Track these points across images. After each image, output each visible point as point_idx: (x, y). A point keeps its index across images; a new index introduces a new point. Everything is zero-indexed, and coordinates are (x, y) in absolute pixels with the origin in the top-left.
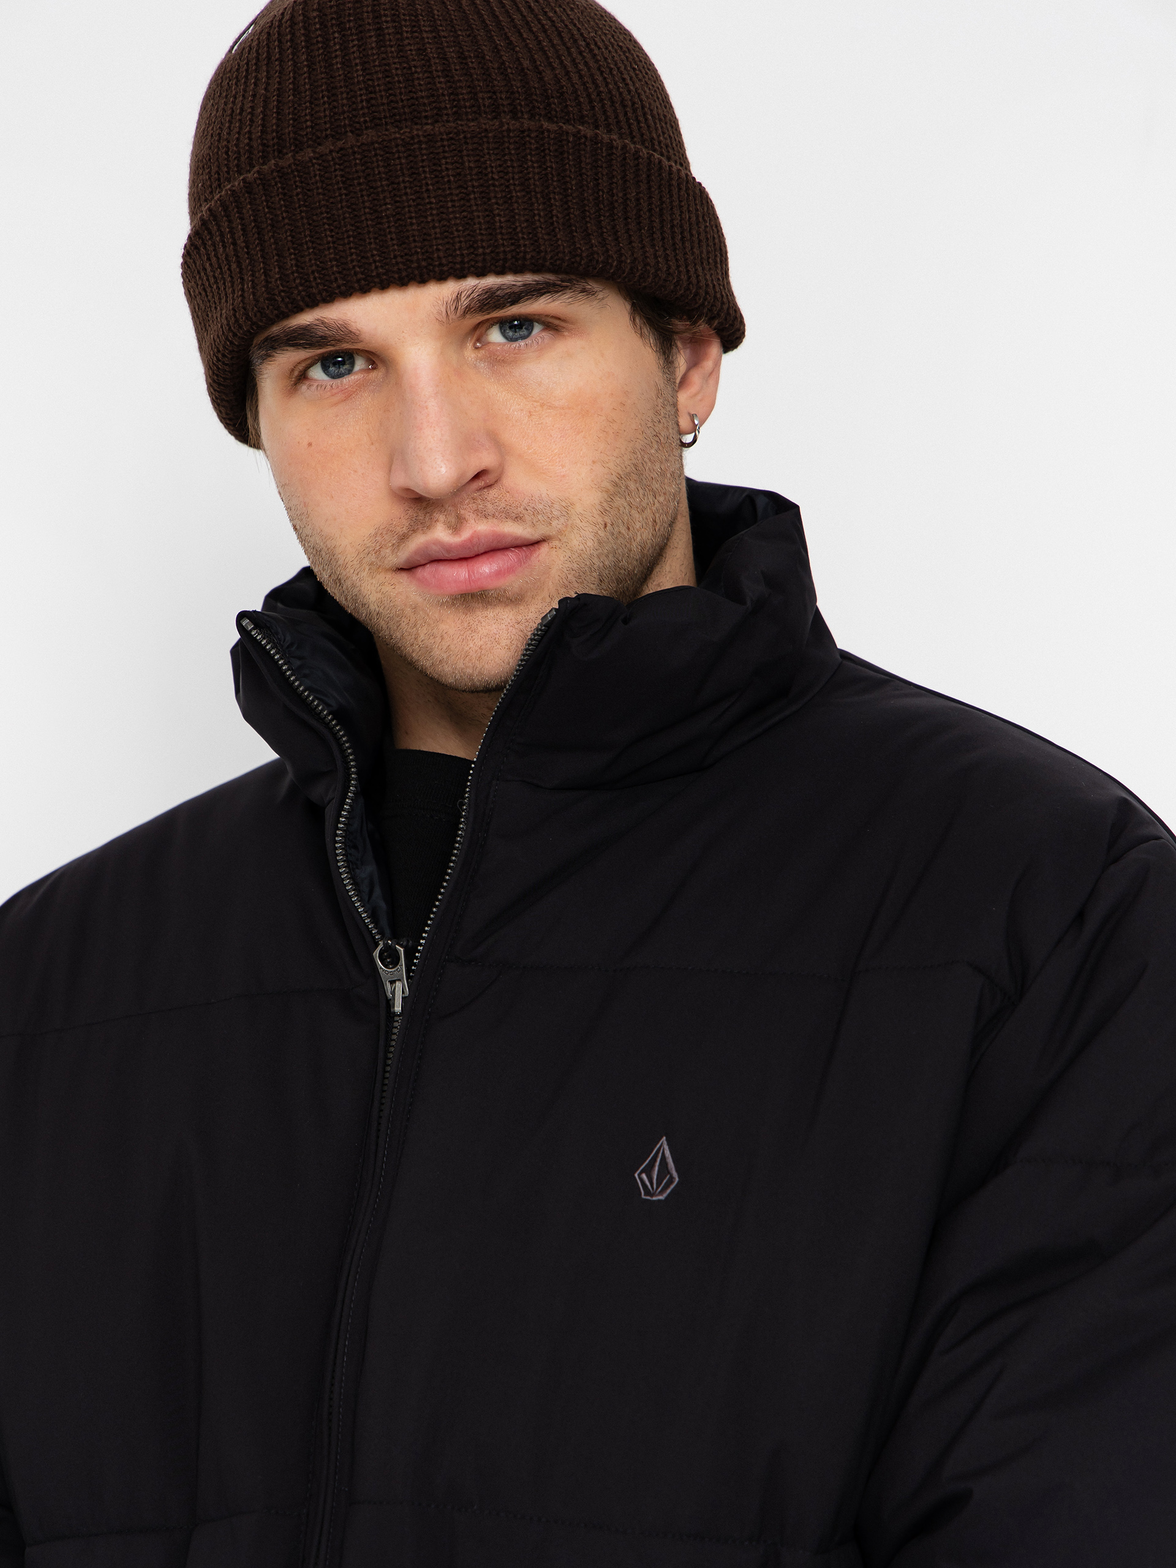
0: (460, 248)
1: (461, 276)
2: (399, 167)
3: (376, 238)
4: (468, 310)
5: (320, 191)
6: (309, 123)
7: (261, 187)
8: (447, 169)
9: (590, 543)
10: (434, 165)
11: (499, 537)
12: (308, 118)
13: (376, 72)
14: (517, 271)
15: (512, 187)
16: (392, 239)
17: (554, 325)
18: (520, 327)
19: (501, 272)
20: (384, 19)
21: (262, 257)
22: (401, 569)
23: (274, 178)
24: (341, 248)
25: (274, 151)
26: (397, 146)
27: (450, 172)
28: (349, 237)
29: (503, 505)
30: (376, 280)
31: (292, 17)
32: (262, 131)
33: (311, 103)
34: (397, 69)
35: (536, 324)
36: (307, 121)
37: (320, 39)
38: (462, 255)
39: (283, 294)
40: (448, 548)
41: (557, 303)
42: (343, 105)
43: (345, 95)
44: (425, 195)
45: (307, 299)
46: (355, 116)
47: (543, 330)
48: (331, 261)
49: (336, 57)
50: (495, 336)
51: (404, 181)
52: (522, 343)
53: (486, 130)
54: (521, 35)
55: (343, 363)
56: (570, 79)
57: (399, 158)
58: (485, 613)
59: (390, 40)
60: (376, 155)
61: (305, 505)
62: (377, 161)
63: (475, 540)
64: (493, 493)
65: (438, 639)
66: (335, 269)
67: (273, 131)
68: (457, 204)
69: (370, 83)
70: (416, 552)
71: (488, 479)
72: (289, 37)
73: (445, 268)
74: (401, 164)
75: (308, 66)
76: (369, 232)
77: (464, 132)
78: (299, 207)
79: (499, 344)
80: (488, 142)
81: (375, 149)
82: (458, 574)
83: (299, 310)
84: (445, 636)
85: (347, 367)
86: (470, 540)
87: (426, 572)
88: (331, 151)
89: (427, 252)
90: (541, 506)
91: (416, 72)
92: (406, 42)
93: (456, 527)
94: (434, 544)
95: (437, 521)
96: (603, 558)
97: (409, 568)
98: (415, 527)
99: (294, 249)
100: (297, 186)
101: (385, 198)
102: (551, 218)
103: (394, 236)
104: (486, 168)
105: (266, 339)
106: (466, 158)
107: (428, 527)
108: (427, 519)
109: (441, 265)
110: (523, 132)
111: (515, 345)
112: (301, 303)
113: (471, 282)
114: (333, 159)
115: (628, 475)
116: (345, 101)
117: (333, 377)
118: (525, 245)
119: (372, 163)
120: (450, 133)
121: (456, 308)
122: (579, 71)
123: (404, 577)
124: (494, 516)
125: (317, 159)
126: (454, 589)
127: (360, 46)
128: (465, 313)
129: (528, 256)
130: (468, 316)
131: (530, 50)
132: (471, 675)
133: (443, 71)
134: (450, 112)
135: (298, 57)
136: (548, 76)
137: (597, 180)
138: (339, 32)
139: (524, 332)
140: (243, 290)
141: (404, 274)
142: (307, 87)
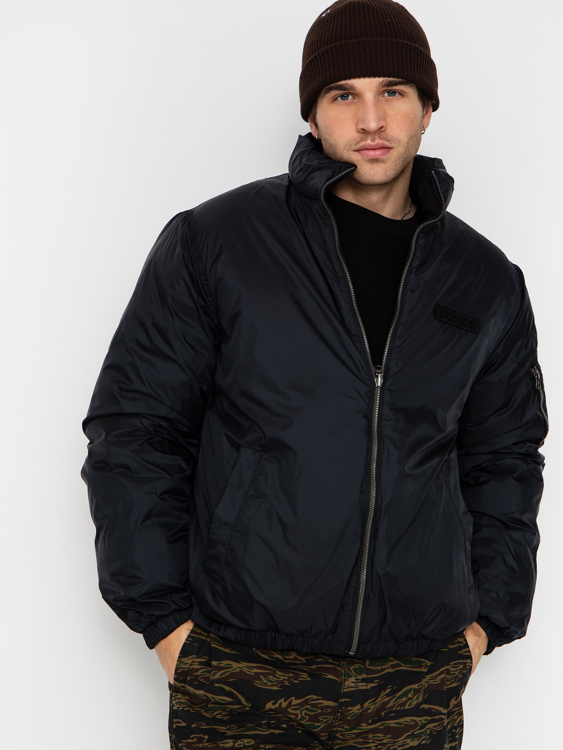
0: (386, 69)
1: (384, 77)
2: (372, 47)
3: (364, 64)
4: (384, 86)
5: (351, 51)
6: (349, 34)
7: (335, 48)
8: (384, 49)
9: (403, 151)
10: (381, 48)
11: (384, 144)
12: (349, 33)
13: (367, 23)
14: (398, 77)
15: (399, 56)
16: (369, 65)
17: (402, 94)
18: (393, 93)
19: (394, 77)
20: (370, 11)
21: (333, 66)
22: (355, 151)
23: (339, 46)
24: (355, 65)
25: (338, 40)
26: (372, 42)
27: (385, 50)
28: (358, 63)
29: (385, 137)
30: (358, 75)
31: (345, 7)
32: (335, 35)
33: (350, 29)
34: (373, 23)
35: (397, 93)
36: (348, 33)
37: (353, 14)
38: (386, 71)
39: (338, 75)
40: (371, 146)
41: (405, 87)
42: (358, 31)
43: (359, 28)
44: (378, 55)
45: (344, 77)
46: (361, 34)
47: (399, 95)
48: (352, 68)
49: (357, 18)
50: (386, 94)
51: (373, 51)
52: (392, 97)
53: (394, 41)
54: (402, 20)
55: (346, 97)
56: (413, 33)
57: (372, 45)
58: (377, 165)
59: (371, 16)
60: (367, 43)
61: (332, 132)
62: (367, 45)
63: (378, 144)
64: (383, 133)
65: (363, 170)
66: (353, 70)
67: (338, 35)
68: (386, 58)
69: (366, 26)
70: (362, 146)
71: (383, 129)
72: (344, 12)
73: (381, 74)
74: (373, 47)
75: (349, 20)
76: (363, 62)
77: (389, 41)
78: (345, 54)
79: (387, 96)
80: (394, 44)
81: (367, 42)
82: (372, 153)
83: (341, 80)
84: (365, 169)
85: (347, 98)
86: (377, 144)
87: (365, 152)
88: (355, 41)
89: (377, 69)
90: (393, 139)
91: (377, 25)
92: (375, 17)
93: (373, 141)
94: (367, 144)
95: (369, 138)
96: (405, 155)
97: (358, 151)
98: (362, 140)
99: (343, 64)
100: (345, 49)
101: (368, 54)
102: (407, 66)
103: (369, 64)
104: (393, 51)
105: (329, 87)
106: (389, 47)
107: (365, 140)
108: (366, 138)
109: (380, 73)
110: (403, 43)
111: (390, 97)
112: (343, 78)
113: (387, 78)
114: (355, 43)
115: (414, 136)
116: (359, 30)
117: (343, 100)
118: (401, 71)
119: (365, 45)
120: (386, 41)
121: (382, 84)
122: (414, 31)
123: (356, 153)
124: (383, 139)
125: (351, 43)
126: (370, 157)
127: (363, 17)
128: (383, 86)
129: (401, 74)
130: (384, 87)
131: (404, 24)
132: (369, 181)
133: (384, 25)
134: (385, 36)
135: (346, 17)
136: (408, 31)
137: (418, 59)
138: (358, 12)
139: (393, 94)
140: (326, 74)
141: (371, 74)
142: (349, 25)
